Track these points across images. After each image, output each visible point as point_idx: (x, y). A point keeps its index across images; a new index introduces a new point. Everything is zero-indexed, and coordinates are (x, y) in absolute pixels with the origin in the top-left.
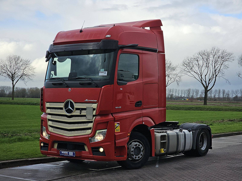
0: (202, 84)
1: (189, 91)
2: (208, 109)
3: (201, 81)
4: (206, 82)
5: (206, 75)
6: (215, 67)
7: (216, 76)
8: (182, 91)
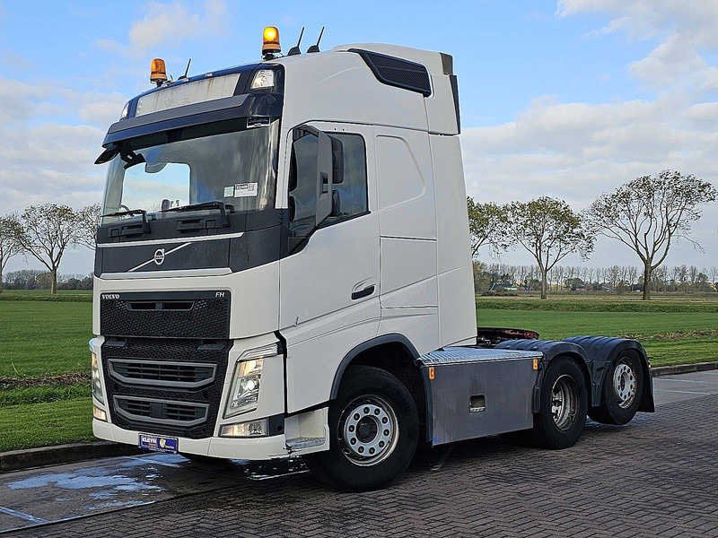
0: (639, 252)
1: (614, 271)
2: (651, 309)
3: (637, 246)
4: (646, 249)
5: (646, 234)
6: (667, 215)
7: (670, 234)
8: (598, 272)
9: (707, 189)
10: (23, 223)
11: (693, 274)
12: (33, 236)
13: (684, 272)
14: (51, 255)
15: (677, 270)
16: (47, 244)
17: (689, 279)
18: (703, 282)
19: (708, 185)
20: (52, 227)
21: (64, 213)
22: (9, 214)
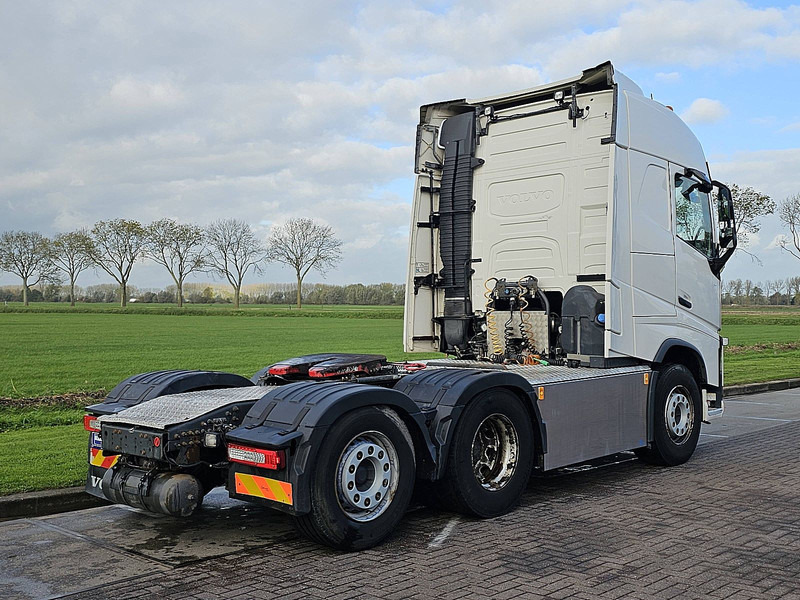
9: (765, 203)
10: (93, 237)
11: (749, 288)
12: (103, 250)
13: (739, 285)
14: (120, 269)
15: (732, 283)
16: (116, 258)
17: (744, 292)
18: (758, 296)
19: (767, 198)
20: (121, 241)
21: (133, 229)
22: (79, 229)
